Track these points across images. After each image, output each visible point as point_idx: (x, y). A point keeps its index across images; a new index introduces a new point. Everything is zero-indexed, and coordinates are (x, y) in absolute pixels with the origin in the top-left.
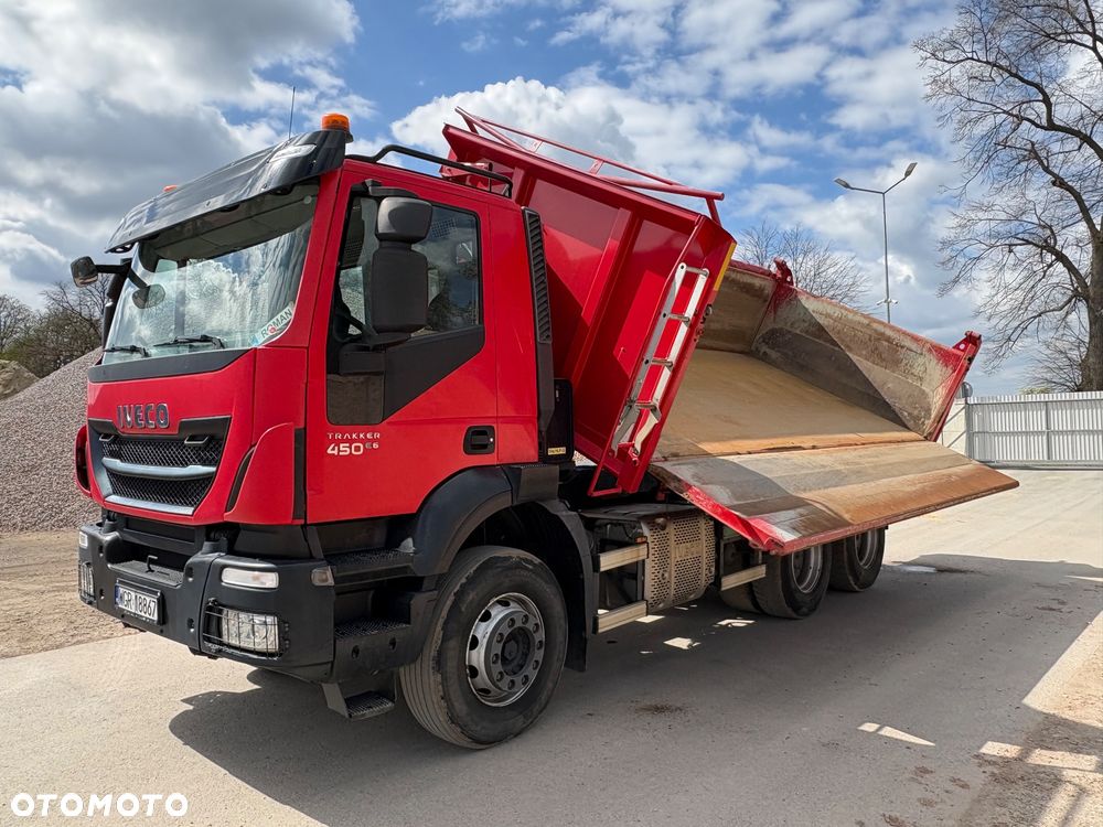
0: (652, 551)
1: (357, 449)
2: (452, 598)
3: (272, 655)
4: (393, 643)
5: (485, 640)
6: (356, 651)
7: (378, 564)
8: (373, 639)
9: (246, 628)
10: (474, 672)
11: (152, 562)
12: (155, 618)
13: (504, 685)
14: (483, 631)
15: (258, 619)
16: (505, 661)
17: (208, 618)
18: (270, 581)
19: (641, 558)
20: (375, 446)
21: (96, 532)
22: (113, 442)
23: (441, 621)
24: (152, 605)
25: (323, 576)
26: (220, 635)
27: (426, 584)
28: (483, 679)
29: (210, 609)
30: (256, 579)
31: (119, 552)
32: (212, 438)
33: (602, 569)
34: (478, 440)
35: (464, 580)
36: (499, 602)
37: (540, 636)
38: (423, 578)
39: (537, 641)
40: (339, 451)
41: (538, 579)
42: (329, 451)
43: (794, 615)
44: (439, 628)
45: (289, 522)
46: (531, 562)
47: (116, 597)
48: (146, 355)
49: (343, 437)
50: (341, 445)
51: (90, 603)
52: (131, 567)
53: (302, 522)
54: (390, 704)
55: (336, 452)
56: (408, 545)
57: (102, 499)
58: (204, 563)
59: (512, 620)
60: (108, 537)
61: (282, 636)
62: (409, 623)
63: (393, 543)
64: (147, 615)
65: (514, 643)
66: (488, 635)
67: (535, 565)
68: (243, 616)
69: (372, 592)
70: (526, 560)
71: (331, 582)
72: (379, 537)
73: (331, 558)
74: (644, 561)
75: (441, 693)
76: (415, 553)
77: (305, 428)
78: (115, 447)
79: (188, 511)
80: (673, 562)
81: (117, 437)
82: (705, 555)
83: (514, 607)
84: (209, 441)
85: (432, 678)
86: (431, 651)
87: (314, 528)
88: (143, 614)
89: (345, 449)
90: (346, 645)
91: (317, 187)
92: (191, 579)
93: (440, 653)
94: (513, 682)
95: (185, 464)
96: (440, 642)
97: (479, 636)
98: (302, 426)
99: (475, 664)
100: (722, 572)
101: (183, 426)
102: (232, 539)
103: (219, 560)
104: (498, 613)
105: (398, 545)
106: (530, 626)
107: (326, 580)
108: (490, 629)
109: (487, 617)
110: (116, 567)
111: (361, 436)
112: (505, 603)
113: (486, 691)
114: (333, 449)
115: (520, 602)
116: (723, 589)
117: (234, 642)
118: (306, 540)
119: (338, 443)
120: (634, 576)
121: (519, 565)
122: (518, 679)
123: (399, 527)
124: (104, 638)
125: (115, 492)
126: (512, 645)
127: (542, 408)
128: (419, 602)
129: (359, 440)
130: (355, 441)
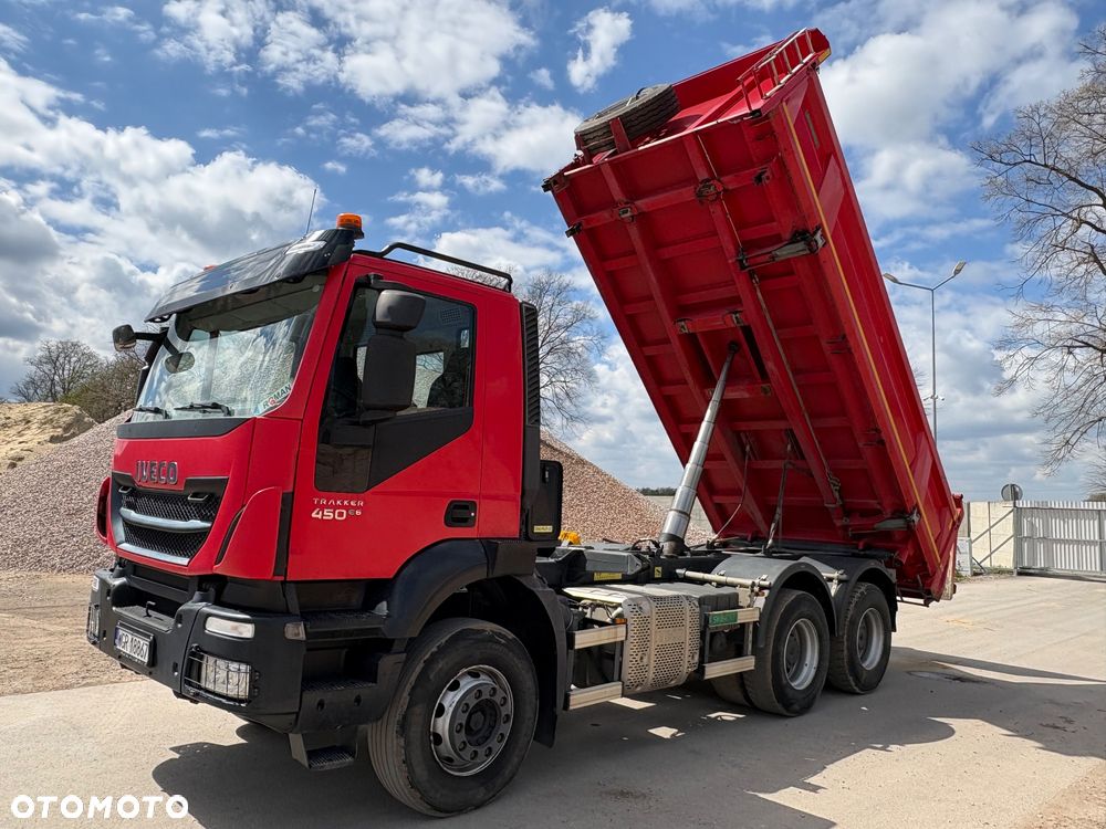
0: (631, 633)
1: (340, 515)
2: (421, 665)
3: (241, 701)
4: (358, 700)
5: (451, 709)
6: (321, 704)
7: (352, 624)
8: (339, 695)
9: (222, 675)
10: (438, 739)
11: (150, 607)
12: (146, 660)
13: (467, 754)
14: (450, 700)
15: (234, 666)
16: (469, 731)
17: (191, 662)
18: (247, 631)
19: (619, 639)
20: (358, 513)
21: (106, 575)
22: (130, 494)
23: (408, 688)
24: (145, 647)
25: (295, 631)
26: (199, 680)
27: (396, 647)
28: (446, 747)
29: (193, 654)
30: (235, 628)
31: (123, 597)
32: (212, 495)
33: (576, 647)
34: (459, 513)
35: (435, 649)
36: (470, 673)
37: (509, 709)
38: (394, 640)
39: (503, 714)
40: (323, 515)
41: (511, 654)
42: (314, 515)
43: (785, 713)
44: (406, 694)
45: (270, 577)
46: (504, 637)
47: (116, 638)
48: (167, 416)
49: (319, 502)
50: (326, 510)
51: (94, 643)
52: (130, 611)
53: (282, 578)
54: (350, 759)
55: (319, 516)
56: (383, 608)
57: (115, 546)
58: (191, 611)
59: (479, 691)
60: (118, 582)
61: (253, 684)
62: (375, 682)
63: (369, 605)
64: (139, 658)
66: (454, 705)
67: (507, 639)
68: (221, 663)
69: (346, 650)
70: (500, 635)
71: (302, 636)
72: (356, 599)
73: (306, 615)
74: (622, 642)
75: (403, 757)
76: (388, 616)
77: (293, 493)
78: (131, 499)
79: (184, 561)
80: (653, 646)
81: (134, 489)
82: (688, 642)
83: (484, 679)
84: (208, 500)
85: (395, 742)
86: (396, 715)
87: (292, 585)
88: (135, 655)
89: (328, 514)
90: (312, 698)
91: (325, 278)
92: (180, 625)
93: (404, 717)
94: (476, 752)
95: (186, 519)
96: (405, 707)
97: (446, 705)
98: (291, 490)
99: (439, 731)
100: (706, 659)
101: (189, 484)
102: (219, 591)
103: (205, 609)
104: (467, 684)
105: (374, 608)
106: (498, 699)
107: (299, 634)
108: (457, 699)
109: (455, 686)
110: (119, 610)
111: (346, 503)
112: (475, 675)
113: (450, 760)
114: (318, 513)
115: (491, 674)
116: (706, 677)
117: (210, 686)
118: (284, 596)
119: (322, 508)
120: (612, 657)
121: (491, 638)
122: (482, 751)
123: (376, 589)
125: (127, 541)
126: (479, 716)
127: (527, 487)
128: (388, 664)
129: (343, 507)
130: (339, 507)
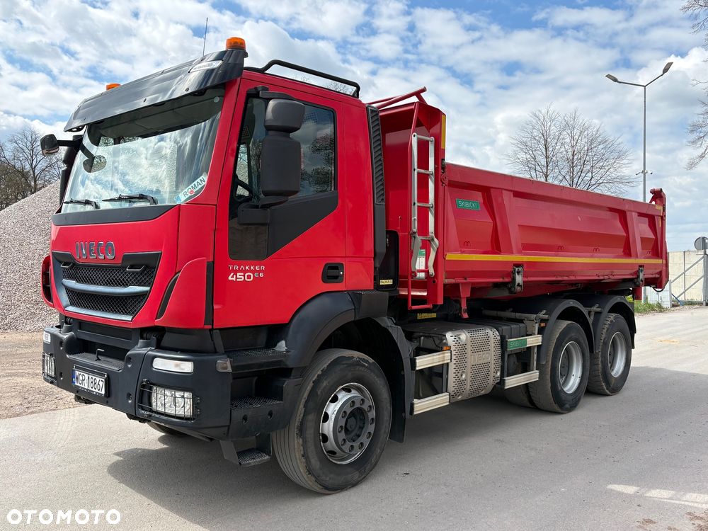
0: (454, 357)
1: (249, 277)
2: (311, 384)
3: (187, 419)
4: (270, 414)
5: (334, 416)
6: (245, 418)
7: (260, 357)
8: (257, 409)
9: (169, 400)
10: (325, 438)
11: (100, 353)
12: (103, 392)
13: (346, 447)
14: (332, 409)
15: (178, 394)
16: (347, 431)
17: (142, 393)
18: (187, 367)
19: (446, 362)
20: (262, 275)
21: (56, 331)
22: (71, 268)
23: (303, 401)
24: (101, 383)
25: (224, 364)
26: (150, 404)
27: (293, 373)
28: (331, 444)
29: (143, 386)
30: (177, 366)
31: (77, 346)
32: (147, 267)
33: (417, 369)
34: (332, 274)
35: (320, 372)
36: (343, 389)
37: (372, 414)
38: (292, 369)
39: (370, 419)
40: (237, 278)
41: (372, 374)
42: (230, 278)
43: (559, 410)
44: (302, 406)
45: (202, 326)
46: (367, 361)
47: (73, 377)
48: (97, 207)
49: (239, 268)
50: (238, 274)
51: (52, 383)
52: (84, 357)
53: (210, 327)
54: (267, 457)
55: (234, 279)
56: (282, 346)
57: (59, 306)
58: (139, 354)
59: (353, 402)
60: (65, 336)
61: (196, 405)
62: (281, 400)
63: (271, 344)
64: (97, 391)
65: (354, 418)
66: (336, 412)
67: (369, 363)
68: (168, 392)
69: (256, 378)
70: (364, 360)
71: (230, 370)
72: (262, 338)
73: (229, 352)
74: (448, 363)
75: (302, 452)
76: (287, 351)
77: (213, 262)
78: (72, 272)
79: (129, 318)
80: (469, 366)
81: (74, 264)
82: (493, 362)
83: (354, 393)
84: (145, 269)
85: (296, 442)
86: (296, 422)
87: (218, 331)
88: (93, 389)
89: (240, 277)
90: (238, 414)
91: (223, 91)
92: (129, 366)
93: (302, 423)
94: (352, 446)
95: (126, 285)
96: (302, 416)
97: (329, 413)
98: (212, 260)
99: (326, 433)
100: (505, 374)
101: (126, 258)
102: (160, 338)
103: (150, 353)
104: (343, 397)
105: (275, 345)
106: (365, 407)
107: (226, 368)
108: (337, 408)
109: (335, 399)
110: (72, 356)
111: (252, 268)
112: (348, 390)
113: (333, 453)
114: (233, 277)
115: (358, 389)
116: (506, 388)
117: (161, 409)
118: (212, 340)
119: (236, 272)
120: (441, 375)
121: (358, 363)
122: (356, 444)
123: (276, 332)
124: (51, 410)
125: (72, 304)
126: (352, 420)
127: (377, 250)
128: (288, 385)
129: (250, 271)
130: (247, 271)
